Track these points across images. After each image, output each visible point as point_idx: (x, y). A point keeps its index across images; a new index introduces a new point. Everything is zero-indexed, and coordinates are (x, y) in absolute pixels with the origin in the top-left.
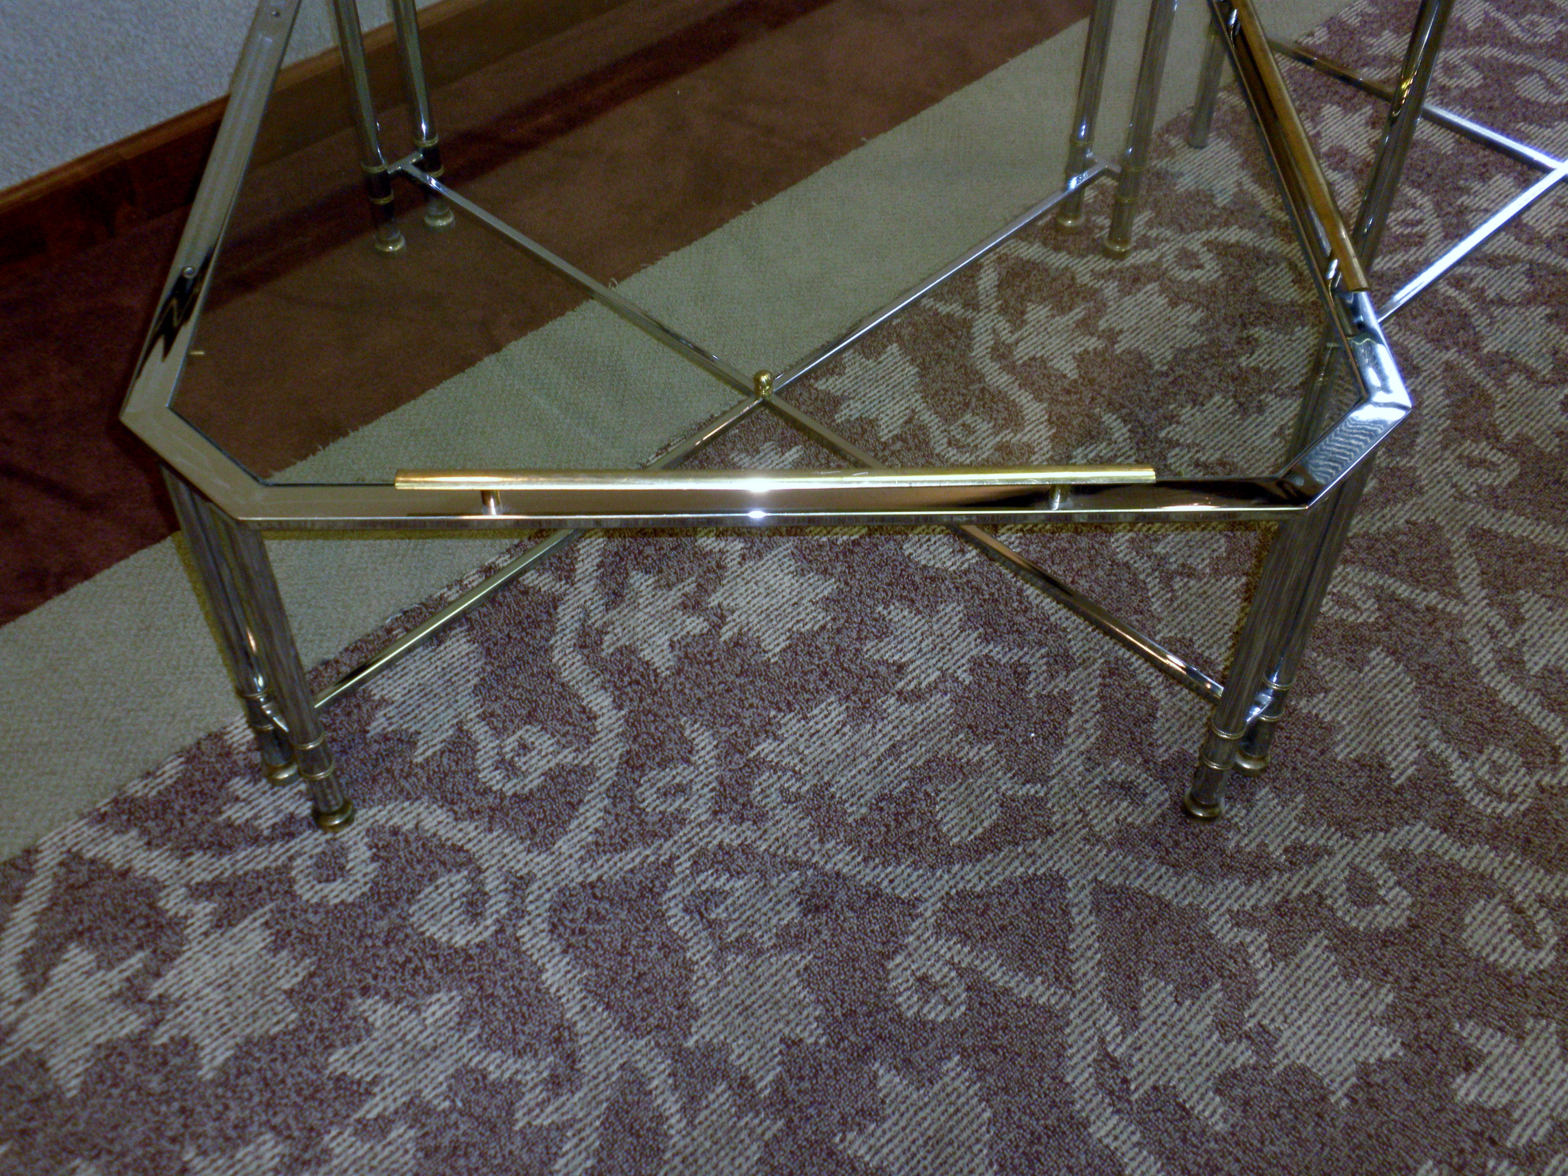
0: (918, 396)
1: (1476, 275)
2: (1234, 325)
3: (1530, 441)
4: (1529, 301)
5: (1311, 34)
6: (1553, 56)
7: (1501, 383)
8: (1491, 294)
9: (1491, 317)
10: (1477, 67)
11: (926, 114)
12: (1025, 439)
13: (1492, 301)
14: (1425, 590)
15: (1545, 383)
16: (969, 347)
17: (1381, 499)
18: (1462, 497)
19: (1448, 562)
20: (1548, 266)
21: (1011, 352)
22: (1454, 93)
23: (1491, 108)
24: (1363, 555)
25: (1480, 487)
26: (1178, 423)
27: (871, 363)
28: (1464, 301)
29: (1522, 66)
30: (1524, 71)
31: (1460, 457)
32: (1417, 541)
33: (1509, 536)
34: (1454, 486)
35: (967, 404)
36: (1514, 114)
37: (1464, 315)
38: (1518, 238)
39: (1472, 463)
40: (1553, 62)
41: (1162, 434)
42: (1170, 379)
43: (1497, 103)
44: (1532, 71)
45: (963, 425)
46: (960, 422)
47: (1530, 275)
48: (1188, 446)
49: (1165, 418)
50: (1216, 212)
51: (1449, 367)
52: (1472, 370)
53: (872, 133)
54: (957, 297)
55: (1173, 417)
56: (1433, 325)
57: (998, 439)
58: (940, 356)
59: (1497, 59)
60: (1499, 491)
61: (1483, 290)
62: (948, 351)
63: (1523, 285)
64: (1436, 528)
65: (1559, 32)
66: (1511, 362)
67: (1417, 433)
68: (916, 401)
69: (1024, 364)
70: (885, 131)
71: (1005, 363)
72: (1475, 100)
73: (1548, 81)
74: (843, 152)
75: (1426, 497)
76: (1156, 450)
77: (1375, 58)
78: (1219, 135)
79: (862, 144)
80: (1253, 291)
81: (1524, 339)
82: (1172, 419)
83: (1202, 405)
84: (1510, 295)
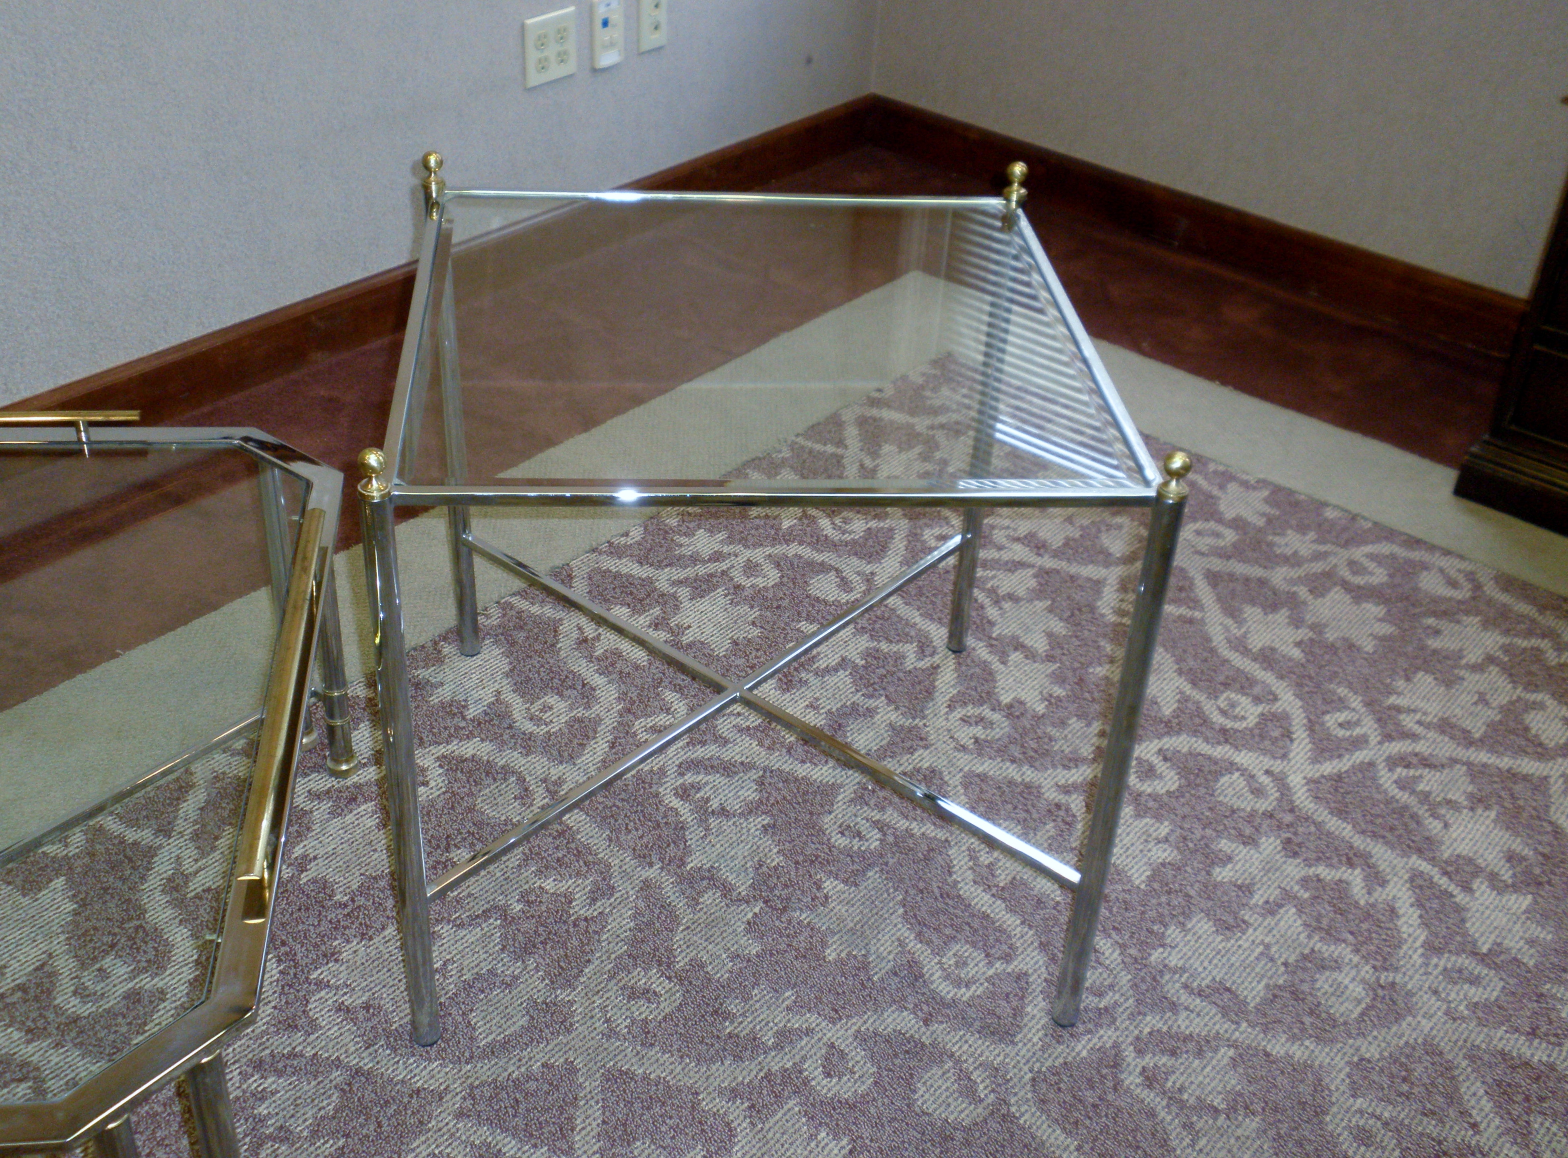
0: (62, 937)
1: (706, 783)
2: (438, 846)
3: (702, 966)
4: (751, 810)
5: (626, 534)
6: (856, 554)
7: (693, 903)
8: (715, 804)
9: (707, 829)
10: (778, 565)
11: (198, 624)
12: (160, 984)
13: (713, 812)
14: (535, 1146)
15: (740, 900)
16: (143, 878)
17: (526, 1039)
18: (611, 1033)
19: (572, 1111)
20: (781, 772)
21: (186, 883)
22: (748, 592)
23: (778, 607)
24: (481, 1107)
25: (633, 1021)
26: (336, 961)
27: (25, 901)
28: (685, 811)
29: (822, 564)
30: (823, 568)
31: (622, 988)
32: (546, 1087)
33: (646, 1077)
34: (607, 1021)
35: (113, 946)
36: (799, 614)
37: (682, 827)
38: (761, 744)
39: (633, 994)
40: (854, 560)
41: (314, 975)
42: (346, 911)
43: (785, 603)
44: (832, 568)
45: (99, 970)
46: (97, 966)
47: (761, 783)
48: (337, 988)
49: (325, 956)
50: (463, 724)
51: (646, 884)
52: (669, 890)
53: (128, 646)
54: (153, 822)
55: (333, 954)
56: (645, 840)
57: (130, 985)
58: (105, 890)
59: (800, 557)
60: (651, 1026)
61: (708, 800)
62: (119, 884)
63: (750, 793)
64: (572, 1070)
65: (869, 529)
66: (711, 878)
67: (589, 961)
68: (59, 945)
69: (196, 897)
70: (146, 641)
71: (175, 895)
72: (765, 599)
73: (842, 579)
74: (93, 665)
75: (574, 1034)
76: (301, 994)
77: (680, 558)
78: (496, 642)
79: (117, 656)
80: (471, 809)
81: (732, 853)
82: (332, 956)
83: (371, 939)
84: (735, 805)
